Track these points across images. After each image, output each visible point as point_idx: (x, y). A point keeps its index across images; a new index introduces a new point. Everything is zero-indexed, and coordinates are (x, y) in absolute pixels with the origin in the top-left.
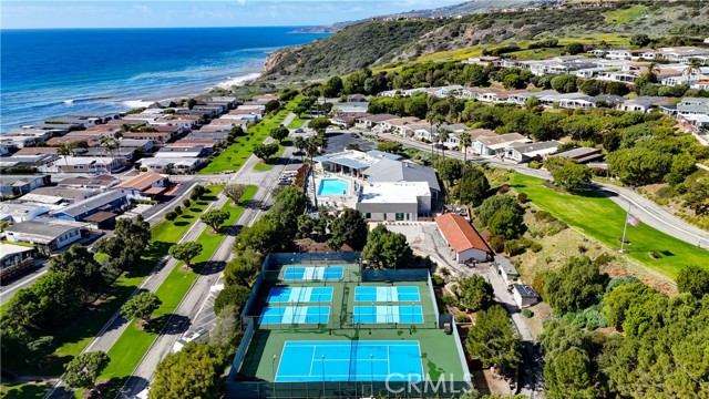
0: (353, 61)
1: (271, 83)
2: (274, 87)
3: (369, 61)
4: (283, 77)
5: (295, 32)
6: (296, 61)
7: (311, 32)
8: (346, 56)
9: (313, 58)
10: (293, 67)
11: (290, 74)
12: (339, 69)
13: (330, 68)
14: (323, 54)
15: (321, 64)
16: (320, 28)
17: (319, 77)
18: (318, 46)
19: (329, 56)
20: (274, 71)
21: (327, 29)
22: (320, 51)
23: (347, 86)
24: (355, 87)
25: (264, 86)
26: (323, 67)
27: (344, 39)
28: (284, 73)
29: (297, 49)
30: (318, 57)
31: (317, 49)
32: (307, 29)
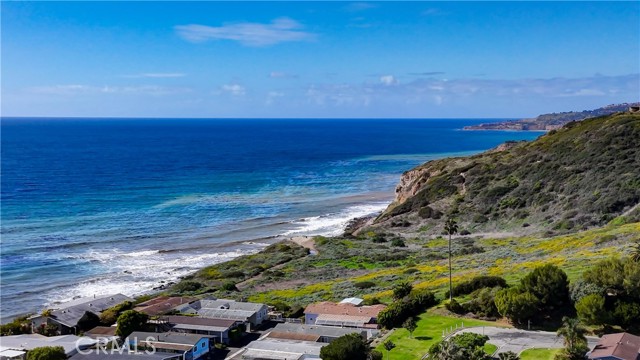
0: (584, 196)
1: (397, 232)
2: (400, 243)
3: (623, 198)
4: (423, 223)
5: (469, 129)
6: (454, 190)
7: (496, 129)
8: (567, 184)
9: (493, 185)
10: (446, 203)
11: (439, 215)
12: (550, 212)
13: (527, 209)
14: (515, 177)
15: (510, 197)
16: (512, 122)
17: (502, 227)
18: (505, 161)
19: (529, 183)
20: (406, 208)
21: (526, 125)
22: (508, 170)
23: (585, 300)
24: (610, 303)
25: (381, 239)
26: (513, 206)
27: (564, 148)
28: (428, 214)
29: (460, 164)
30: (502, 184)
31: (502, 167)
32: (489, 124)
